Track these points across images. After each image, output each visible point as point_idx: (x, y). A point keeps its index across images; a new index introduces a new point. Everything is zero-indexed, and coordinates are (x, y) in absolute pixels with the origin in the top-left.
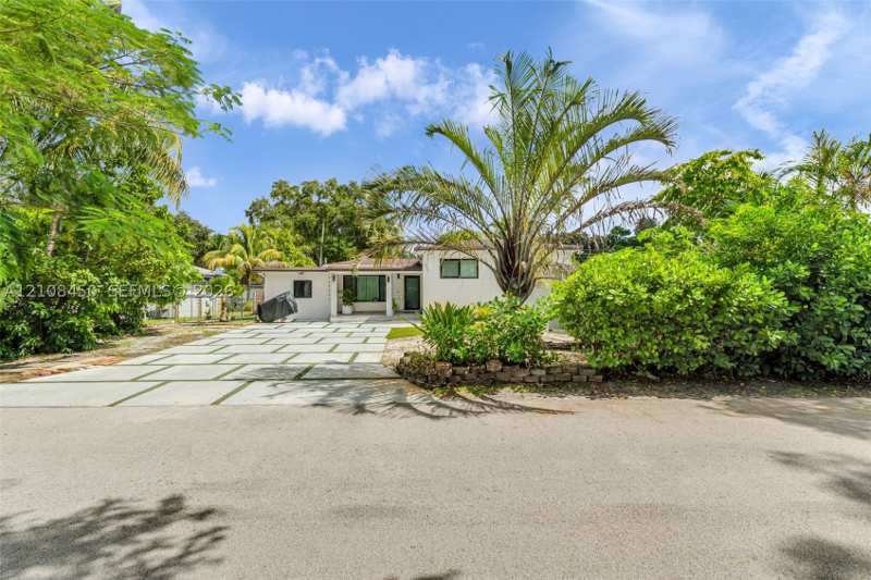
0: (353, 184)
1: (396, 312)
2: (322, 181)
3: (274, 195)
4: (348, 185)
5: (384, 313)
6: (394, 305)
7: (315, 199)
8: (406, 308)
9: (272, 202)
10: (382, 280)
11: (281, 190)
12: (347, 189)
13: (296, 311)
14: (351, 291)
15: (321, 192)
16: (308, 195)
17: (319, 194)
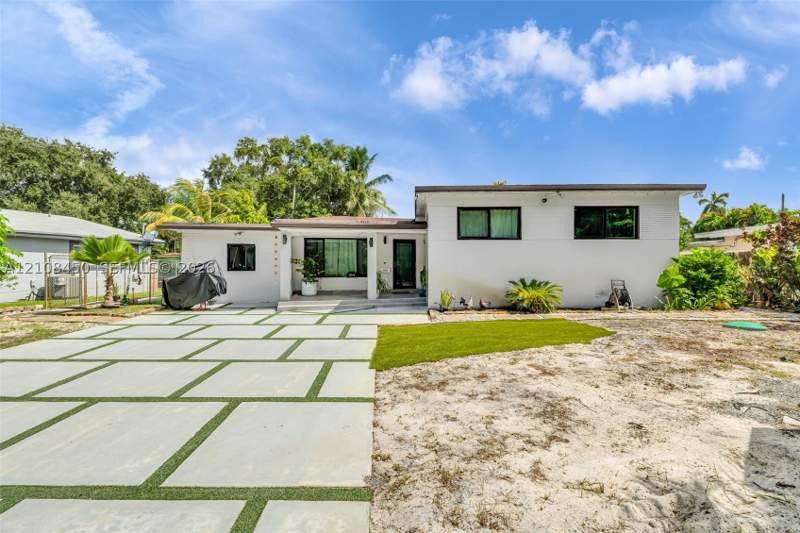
0: (328, 143)
1: (383, 292)
2: (293, 138)
3: (239, 154)
4: (322, 144)
5: (363, 294)
6: (380, 282)
7: (285, 159)
8: (395, 286)
9: (236, 162)
10: (362, 244)
11: (246, 149)
12: (321, 149)
13: (225, 292)
14: (315, 260)
15: (291, 151)
16: (276, 155)
17: (289, 153)
